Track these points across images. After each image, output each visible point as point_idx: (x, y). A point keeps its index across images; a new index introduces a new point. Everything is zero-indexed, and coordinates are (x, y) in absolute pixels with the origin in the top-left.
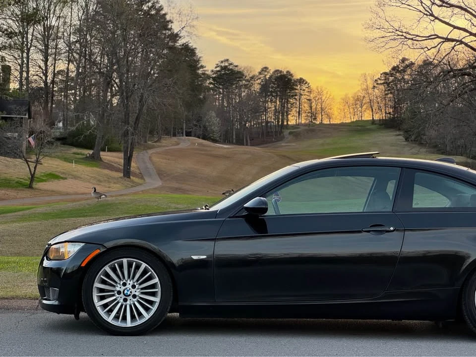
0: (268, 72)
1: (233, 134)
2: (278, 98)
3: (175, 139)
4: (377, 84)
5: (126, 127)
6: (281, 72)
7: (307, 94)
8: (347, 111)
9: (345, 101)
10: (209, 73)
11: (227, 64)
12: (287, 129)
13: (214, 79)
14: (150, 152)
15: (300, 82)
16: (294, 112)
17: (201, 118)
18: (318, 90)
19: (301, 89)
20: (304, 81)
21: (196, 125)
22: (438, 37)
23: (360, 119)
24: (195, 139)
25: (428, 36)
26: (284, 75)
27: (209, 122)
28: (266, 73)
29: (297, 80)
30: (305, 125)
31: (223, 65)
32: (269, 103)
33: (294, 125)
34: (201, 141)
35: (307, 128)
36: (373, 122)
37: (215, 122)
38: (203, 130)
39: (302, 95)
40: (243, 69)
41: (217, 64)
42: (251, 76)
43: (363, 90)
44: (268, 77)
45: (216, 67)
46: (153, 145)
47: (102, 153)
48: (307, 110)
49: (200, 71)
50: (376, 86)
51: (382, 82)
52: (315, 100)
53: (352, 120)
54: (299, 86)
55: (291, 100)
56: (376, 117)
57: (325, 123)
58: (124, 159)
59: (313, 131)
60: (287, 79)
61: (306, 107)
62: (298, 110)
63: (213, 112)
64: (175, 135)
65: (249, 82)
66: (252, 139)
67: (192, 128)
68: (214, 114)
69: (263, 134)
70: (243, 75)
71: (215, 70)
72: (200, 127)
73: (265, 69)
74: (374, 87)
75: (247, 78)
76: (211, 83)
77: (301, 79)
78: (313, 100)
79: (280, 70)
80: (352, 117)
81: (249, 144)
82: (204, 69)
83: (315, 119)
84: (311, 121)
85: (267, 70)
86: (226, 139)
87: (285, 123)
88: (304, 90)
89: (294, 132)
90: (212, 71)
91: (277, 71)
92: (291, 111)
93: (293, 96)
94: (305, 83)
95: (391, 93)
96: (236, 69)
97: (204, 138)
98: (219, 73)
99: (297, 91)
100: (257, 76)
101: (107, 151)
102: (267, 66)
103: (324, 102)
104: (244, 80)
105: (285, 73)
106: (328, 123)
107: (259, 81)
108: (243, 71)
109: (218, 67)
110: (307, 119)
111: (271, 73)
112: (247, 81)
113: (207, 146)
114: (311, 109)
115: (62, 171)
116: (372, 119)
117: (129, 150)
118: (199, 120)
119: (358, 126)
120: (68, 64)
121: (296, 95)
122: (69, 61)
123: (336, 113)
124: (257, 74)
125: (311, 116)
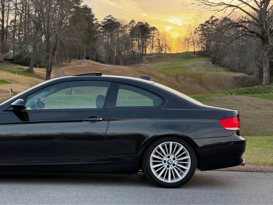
0: (135, 23)
1: (113, 59)
2: (140, 38)
3: (79, 61)
4: (197, 31)
5: (48, 54)
6: (142, 23)
7: (157, 36)
8: (180, 46)
9: (179, 40)
10: (100, 23)
11: (110, 18)
12: (145, 56)
13: (103, 26)
14: (64, 68)
15: (153, 29)
16: (149, 46)
17: (95, 49)
18: (163, 34)
19: (153, 33)
20: (155, 28)
21: (92, 53)
22: (225, 4)
23: (187, 51)
24: (90, 61)
25: (219, 3)
26: (144, 25)
27: (100, 51)
28: (133, 24)
29: (151, 28)
30: (156, 54)
31: (108, 18)
32: (135, 41)
33: (149, 54)
34: (94, 62)
35: (157, 55)
36: (195, 53)
37: (103, 51)
38: (96, 56)
39: (154, 37)
40: (120, 21)
41: (105, 18)
42: (124, 25)
43: (189, 34)
44: (134, 26)
45: (104, 20)
46: (66, 65)
47: (34, 69)
48: (157, 45)
49: (94, 22)
50: (196, 31)
51: (200, 29)
52: (162, 39)
53: (183, 52)
54: (152, 31)
55: (148, 39)
56: (196, 50)
57: (168, 53)
58: (47, 72)
59: (160, 57)
60: (145, 27)
61: (156, 43)
62: (151, 45)
63: (102, 46)
64: (79, 59)
65: (124, 28)
66: (124, 62)
67: (90, 55)
68: (102, 47)
69: (131, 58)
70: (120, 25)
71: (103, 21)
72: (94, 54)
73: (133, 21)
74: (195, 32)
75: (122, 26)
76: (101, 29)
77: (154, 27)
78: (160, 40)
79: (142, 22)
80: (183, 50)
81: (122, 64)
82: (97, 21)
83: (162, 50)
84: (159, 52)
85: (134, 22)
86: (110, 61)
87: (144, 53)
88: (155, 34)
89: (149, 58)
90: (102, 22)
91: (139, 23)
92: (147, 46)
93: (148, 37)
94: (156, 29)
95: (204, 36)
96: (116, 21)
97: (96, 61)
98: (106, 23)
99: (151, 34)
100: (128, 25)
101: (38, 67)
102: (134, 20)
103: (167, 40)
104: (120, 27)
105: (144, 24)
106: (169, 53)
107: (129, 28)
108: (120, 22)
109: (105, 19)
110: (157, 50)
111: (136, 23)
112: (122, 28)
113: (98, 65)
114: (159, 45)
115: (9, 78)
116: (194, 51)
117: (49, 67)
118: (94, 50)
119: (186, 55)
120: (16, 16)
121: (150, 37)
122: (16, 15)
123: (174, 47)
124: (128, 24)
125: (160, 49)
